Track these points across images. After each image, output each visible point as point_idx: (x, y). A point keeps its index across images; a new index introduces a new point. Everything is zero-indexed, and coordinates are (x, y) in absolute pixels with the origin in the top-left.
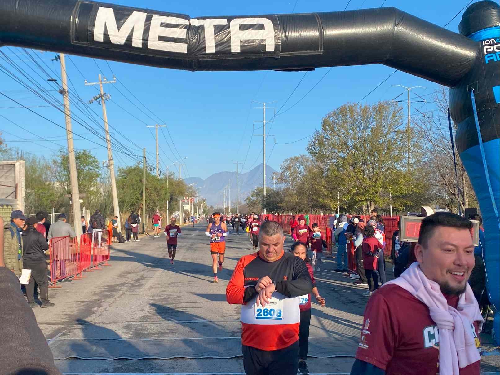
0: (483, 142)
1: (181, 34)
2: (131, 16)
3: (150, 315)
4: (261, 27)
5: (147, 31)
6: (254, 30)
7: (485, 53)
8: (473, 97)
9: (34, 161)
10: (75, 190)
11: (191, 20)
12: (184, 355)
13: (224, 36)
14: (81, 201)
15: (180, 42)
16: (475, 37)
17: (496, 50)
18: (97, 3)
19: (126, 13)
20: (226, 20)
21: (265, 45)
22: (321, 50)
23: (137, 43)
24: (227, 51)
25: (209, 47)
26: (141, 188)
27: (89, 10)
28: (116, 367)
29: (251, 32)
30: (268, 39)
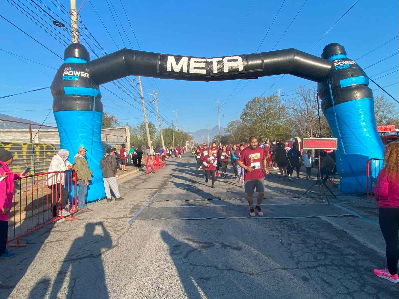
0: (335, 105)
1: (203, 65)
2: (182, 59)
4: (237, 60)
5: (189, 65)
6: (234, 62)
7: (335, 66)
8: (330, 86)
10: (149, 138)
11: (207, 59)
13: (221, 65)
14: (151, 142)
15: (203, 69)
16: (330, 59)
18: (168, 55)
19: (179, 58)
20: (221, 58)
21: (239, 68)
22: (262, 69)
23: (185, 71)
24: (222, 71)
25: (215, 70)
26: (172, 137)
27: (164, 58)
28: (185, 203)
29: (232, 62)
30: (240, 65)
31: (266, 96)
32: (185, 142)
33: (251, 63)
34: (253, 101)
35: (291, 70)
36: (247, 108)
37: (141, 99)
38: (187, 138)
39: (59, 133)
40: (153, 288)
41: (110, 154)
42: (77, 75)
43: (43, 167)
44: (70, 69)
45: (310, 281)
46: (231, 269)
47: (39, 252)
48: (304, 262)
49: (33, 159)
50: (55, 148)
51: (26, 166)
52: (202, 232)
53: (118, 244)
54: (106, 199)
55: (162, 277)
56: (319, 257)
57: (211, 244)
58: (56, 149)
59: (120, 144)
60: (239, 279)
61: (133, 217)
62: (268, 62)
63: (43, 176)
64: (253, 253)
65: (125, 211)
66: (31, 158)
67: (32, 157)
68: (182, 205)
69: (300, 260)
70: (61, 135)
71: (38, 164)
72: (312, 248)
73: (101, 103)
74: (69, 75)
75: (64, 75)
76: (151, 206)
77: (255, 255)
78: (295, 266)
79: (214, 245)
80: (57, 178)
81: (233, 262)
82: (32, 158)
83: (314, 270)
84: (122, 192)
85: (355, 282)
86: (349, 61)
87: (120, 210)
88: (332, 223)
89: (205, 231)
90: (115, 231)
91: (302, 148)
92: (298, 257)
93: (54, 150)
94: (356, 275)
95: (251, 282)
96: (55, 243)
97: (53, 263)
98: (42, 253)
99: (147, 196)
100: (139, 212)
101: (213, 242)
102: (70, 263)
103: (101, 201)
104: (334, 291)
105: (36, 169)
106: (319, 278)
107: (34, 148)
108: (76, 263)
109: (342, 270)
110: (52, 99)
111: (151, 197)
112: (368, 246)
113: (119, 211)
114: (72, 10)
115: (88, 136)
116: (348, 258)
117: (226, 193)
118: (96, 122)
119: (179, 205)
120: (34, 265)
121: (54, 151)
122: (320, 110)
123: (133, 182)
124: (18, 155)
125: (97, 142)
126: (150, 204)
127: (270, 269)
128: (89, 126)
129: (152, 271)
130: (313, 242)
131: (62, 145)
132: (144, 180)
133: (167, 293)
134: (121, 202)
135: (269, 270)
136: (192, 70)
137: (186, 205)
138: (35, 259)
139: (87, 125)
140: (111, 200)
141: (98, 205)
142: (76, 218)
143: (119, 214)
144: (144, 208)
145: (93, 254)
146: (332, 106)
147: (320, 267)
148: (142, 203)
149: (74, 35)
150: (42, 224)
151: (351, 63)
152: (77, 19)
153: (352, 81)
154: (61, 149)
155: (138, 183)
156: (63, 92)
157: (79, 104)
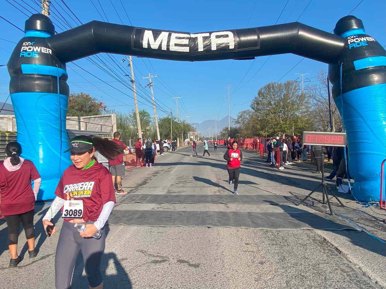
2: (161, 34)
3: (175, 184)
4: (227, 36)
5: (169, 41)
6: (223, 38)
7: (349, 43)
8: (341, 68)
9: (121, 115)
10: (139, 128)
12: (191, 202)
13: (208, 42)
14: (142, 133)
15: (185, 46)
16: (343, 36)
17: (355, 41)
18: (144, 28)
19: (158, 33)
20: (208, 34)
21: (229, 46)
22: (259, 46)
23: (164, 48)
24: (209, 49)
25: (200, 48)
26: (170, 127)
27: (140, 32)
28: (158, 207)
30: (231, 42)
33: (244, 39)
34: (266, 87)
35: (296, 49)
36: (260, 96)
37: (131, 83)
42: (37, 50)
44: (30, 44)
57: (166, 259)
64: (211, 272)
70: (18, 122)
73: (66, 84)
74: (28, 50)
75: (21, 51)
77: (213, 275)
79: (169, 260)
86: (367, 38)
111: (121, 197)
115: (48, 123)
117: (212, 196)
119: (150, 208)
128: (50, 111)
136: (173, 47)
139: (48, 110)
149: (44, 6)
151: (370, 39)
153: (369, 62)
156: (20, 70)
157: (38, 85)
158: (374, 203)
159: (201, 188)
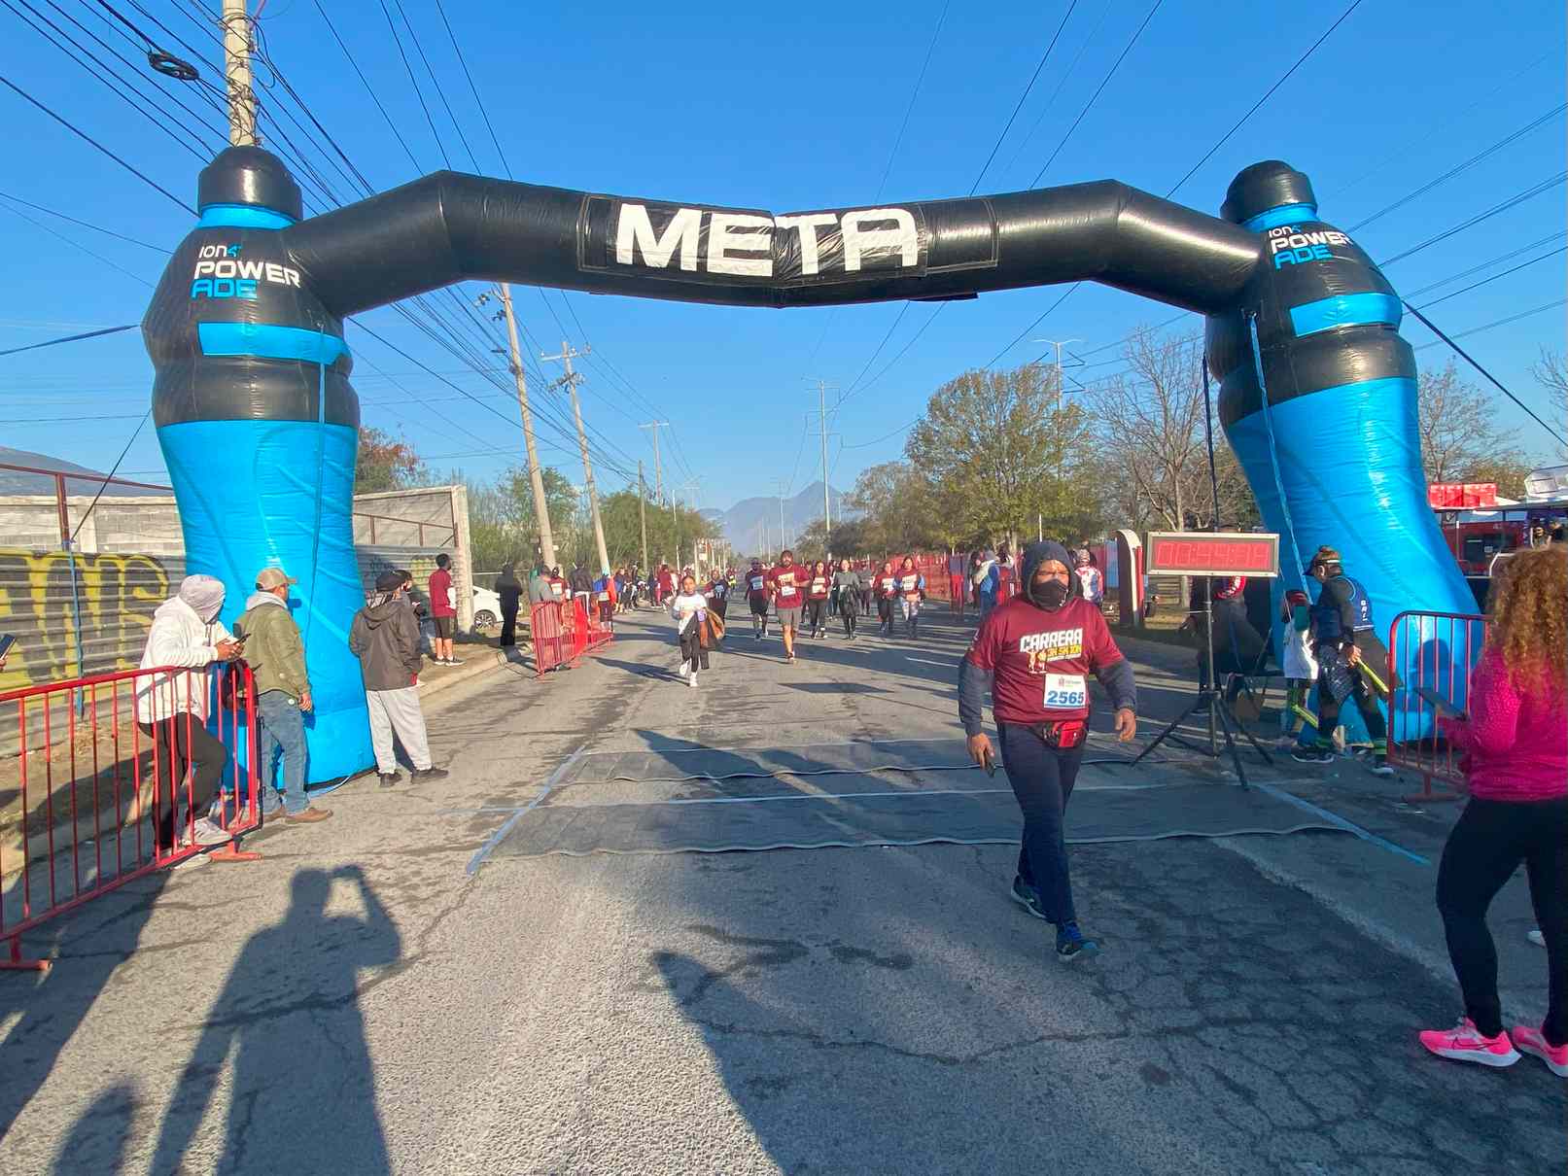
0: (1270, 404)
1: (761, 242)
2: (676, 216)
3: (712, 714)
5: (704, 241)
6: (882, 229)
7: (1275, 251)
8: (1254, 329)
10: (545, 529)
11: (777, 219)
13: (833, 243)
14: (556, 548)
15: (760, 258)
16: (1253, 225)
17: (1293, 245)
18: (620, 197)
19: (667, 212)
20: (833, 215)
21: (902, 256)
22: (995, 259)
23: (689, 263)
24: (838, 268)
25: (808, 264)
26: (638, 526)
27: (605, 210)
28: (692, 790)
29: (876, 233)
30: (906, 243)
31: (1010, 365)
32: (691, 547)
33: (948, 235)
34: (956, 385)
35: (1106, 266)
36: (934, 416)
37: (511, 377)
38: (698, 534)
39: (180, 509)
40: (564, 1124)
41: (389, 598)
42: (251, 277)
43: (116, 649)
44: (222, 251)
45: (1172, 1082)
46: (871, 1044)
47: (106, 987)
48: (1151, 1009)
49: (73, 617)
50: (166, 572)
51: (47, 643)
52: (758, 900)
53: (424, 954)
54: (374, 778)
55: (600, 1078)
56: (1206, 990)
57: (792, 947)
58: (169, 575)
59: (430, 557)
60: (902, 1080)
61: (484, 845)
62: (1013, 233)
63: (115, 685)
64: (954, 979)
65: (450, 823)
66: (67, 610)
67: (72, 609)
68: (679, 797)
69: (1133, 1002)
70: (191, 523)
71: (96, 637)
72: (1181, 958)
73: (348, 389)
74: (218, 274)
75: (196, 276)
76: (555, 803)
77: (963, 985)
78: (1116, 1026)
79: (805, 952)
80: (174, 690)
81: (877, 1015)
82: (70, 614)
83: (1186, 1040)
84: (441, 746)
85: (1341, 1081)
86: (1327, 234)
87: (427, 821)
88: (1256, 860)
89: (768, 896)
90: (412, 901)
91: (1144, 572)
92: (1127, 993)
93: (162, 579)
94: (1345, 1057)
95: (949, 1093)
96: (169, 951)
97: (161, 1033)
98: (116, 993)
99: (539, 762)
100: (507, 827)
101: (799, 940)
102: (233, 1030)
103: (357, 783)
104: (1263, 1117)
105: (86, 656)
106: (1208, 1070)
107: (79, 573)
108: (257, 1030)
109: (1296, 1039)
110: (152, 373)
111: (554, 767)
112: (1391, 946)
113: (427, 824)
114: (228, 12)
115: (298, 523)
116: (1315, 991)
117: (852, 748)
118: (331, 467)
119: (670, 796)
120: (86, 1042)
121: (162, 585)
122: (1215, 422)
123: (482, 707)
124: (10, 600)
125: (334, 547)
126: (552, 794)
127: (1020, 1040)
128: (299, 482)
129: (560, 1055)
130: (1184, 932)
131: (196, 562)
132: (526, 701)
133: (620, 1143)
134: (434, 786)
135: (1018, 1045)
136: (715, 261)
137: (693, 795)
138: (87, 1019)
139: (296, 479)
140: (395, 777)
141: (342, 799)
142: (254, 851)
143: (430, 833)
144: (528, 809)
145: (322, 991)
146: (1260, 407)
147: (1210, 1029)
148: (523, 791)
149: (237, 114)
150: (115, 877)
152: (249, 46)
153: (1337, 311)
154: (189, 573)
155: (504, 711)
156: (195, 345)
157: (261, 396)
158: (1362, 748)
159: (805, 724)
